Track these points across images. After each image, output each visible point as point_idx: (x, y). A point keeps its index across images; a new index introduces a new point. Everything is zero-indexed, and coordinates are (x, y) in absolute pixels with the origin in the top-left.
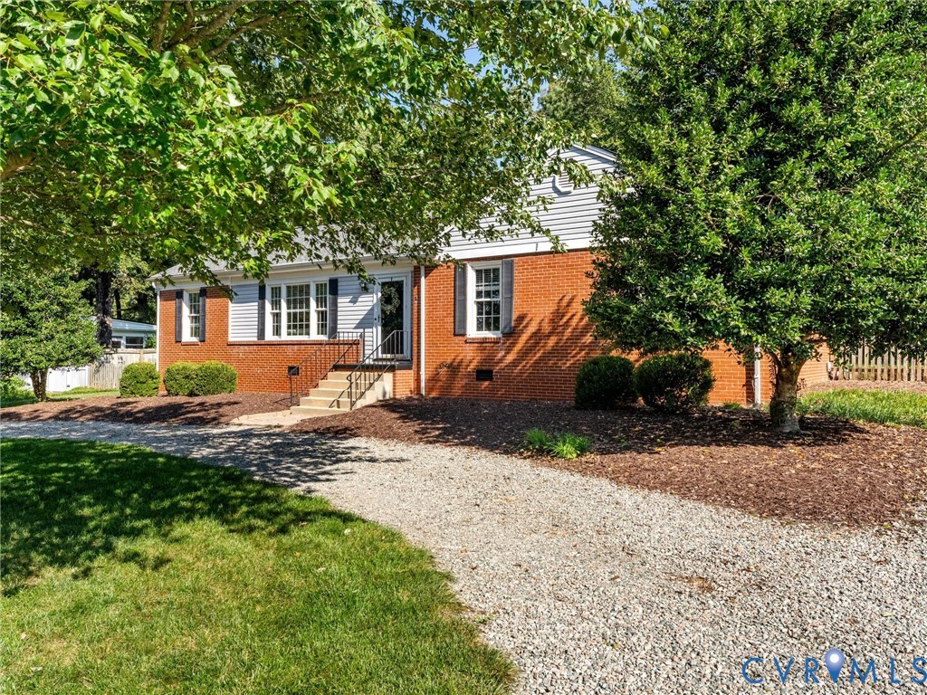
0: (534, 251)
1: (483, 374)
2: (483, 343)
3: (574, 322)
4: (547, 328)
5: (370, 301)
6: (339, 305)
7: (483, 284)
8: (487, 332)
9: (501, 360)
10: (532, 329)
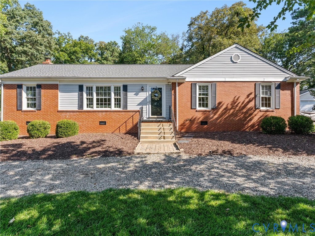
0: (224, 80)
1: (204, 123)
2: (205, 112)
3: (240, 105)
4: (230, 107)
5: (145, 95)
6: (128, 96)
7: (202, 91)
8: (203, 108)
9: (211, 118)
10: (224, 107)
